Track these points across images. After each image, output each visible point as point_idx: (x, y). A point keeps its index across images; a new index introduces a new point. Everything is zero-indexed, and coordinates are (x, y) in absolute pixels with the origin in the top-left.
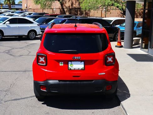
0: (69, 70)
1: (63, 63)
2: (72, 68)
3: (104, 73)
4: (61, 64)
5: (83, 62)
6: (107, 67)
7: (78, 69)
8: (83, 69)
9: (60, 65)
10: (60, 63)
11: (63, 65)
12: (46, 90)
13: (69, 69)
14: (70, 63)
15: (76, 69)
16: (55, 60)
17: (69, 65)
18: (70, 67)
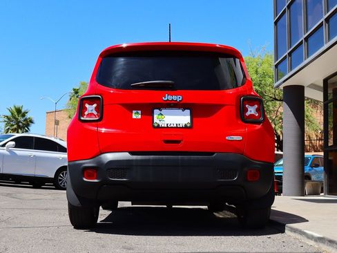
0: (154, 127)
1: (140, 112)
2: (163, 124)
3: (239, 138)
5: (189, 111)
6: (247, 124)
7: (175, 126)
8: (188, 125)
9: (134, 116)
10: (134, 112)
11: (139, 117)
12: (96, 179)
13: (156, 125)
14: (156, 112)
15: (172, 126)
16: (123, 105)
17: (155, 116)
18: (156, 120)
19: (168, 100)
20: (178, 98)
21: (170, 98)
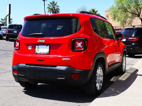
1: (31, 47)
2: (38, 52)
3: (69, 59)
4: (30, 48)
5: (49, 46)
7: (43, 53)
8: (48, 53)
10: (29, 46)
12: (16, 74)
13: (36, 53)
14: (37, 47)
15: (42, 53)
16: (25, 44)
17: (36, 49)
18: (36, 50)
19: (39, 42)
20: (43, 41)
21: (40, 41)
